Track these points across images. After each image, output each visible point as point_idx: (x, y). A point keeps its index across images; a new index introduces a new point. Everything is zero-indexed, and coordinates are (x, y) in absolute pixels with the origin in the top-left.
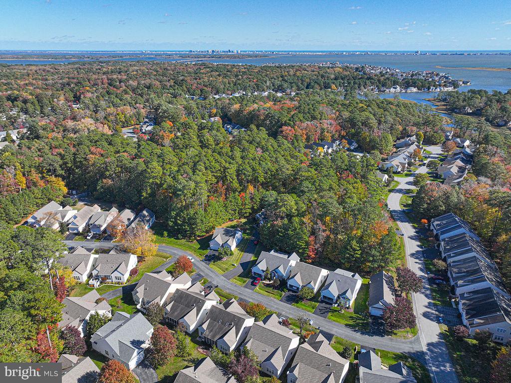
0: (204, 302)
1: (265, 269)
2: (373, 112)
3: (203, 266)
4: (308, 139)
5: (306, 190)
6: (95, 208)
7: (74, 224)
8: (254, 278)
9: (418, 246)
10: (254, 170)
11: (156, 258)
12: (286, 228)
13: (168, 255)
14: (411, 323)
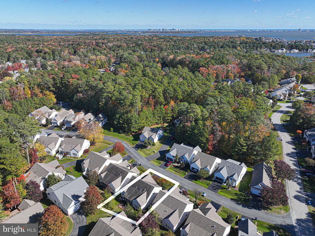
0: (127, 173)
1: (175, 155)
2: (265, 61)
3: (133, 151)
4: (217, 77)
5: (210, 102)
6: (70, 111)
7: (55, 120)
8: (167, 161)
9: (293, 149)
10: (175, 90)
11: (103, 144)
12: (193, 128)
13: (111, 143)
14: (284, 202)
